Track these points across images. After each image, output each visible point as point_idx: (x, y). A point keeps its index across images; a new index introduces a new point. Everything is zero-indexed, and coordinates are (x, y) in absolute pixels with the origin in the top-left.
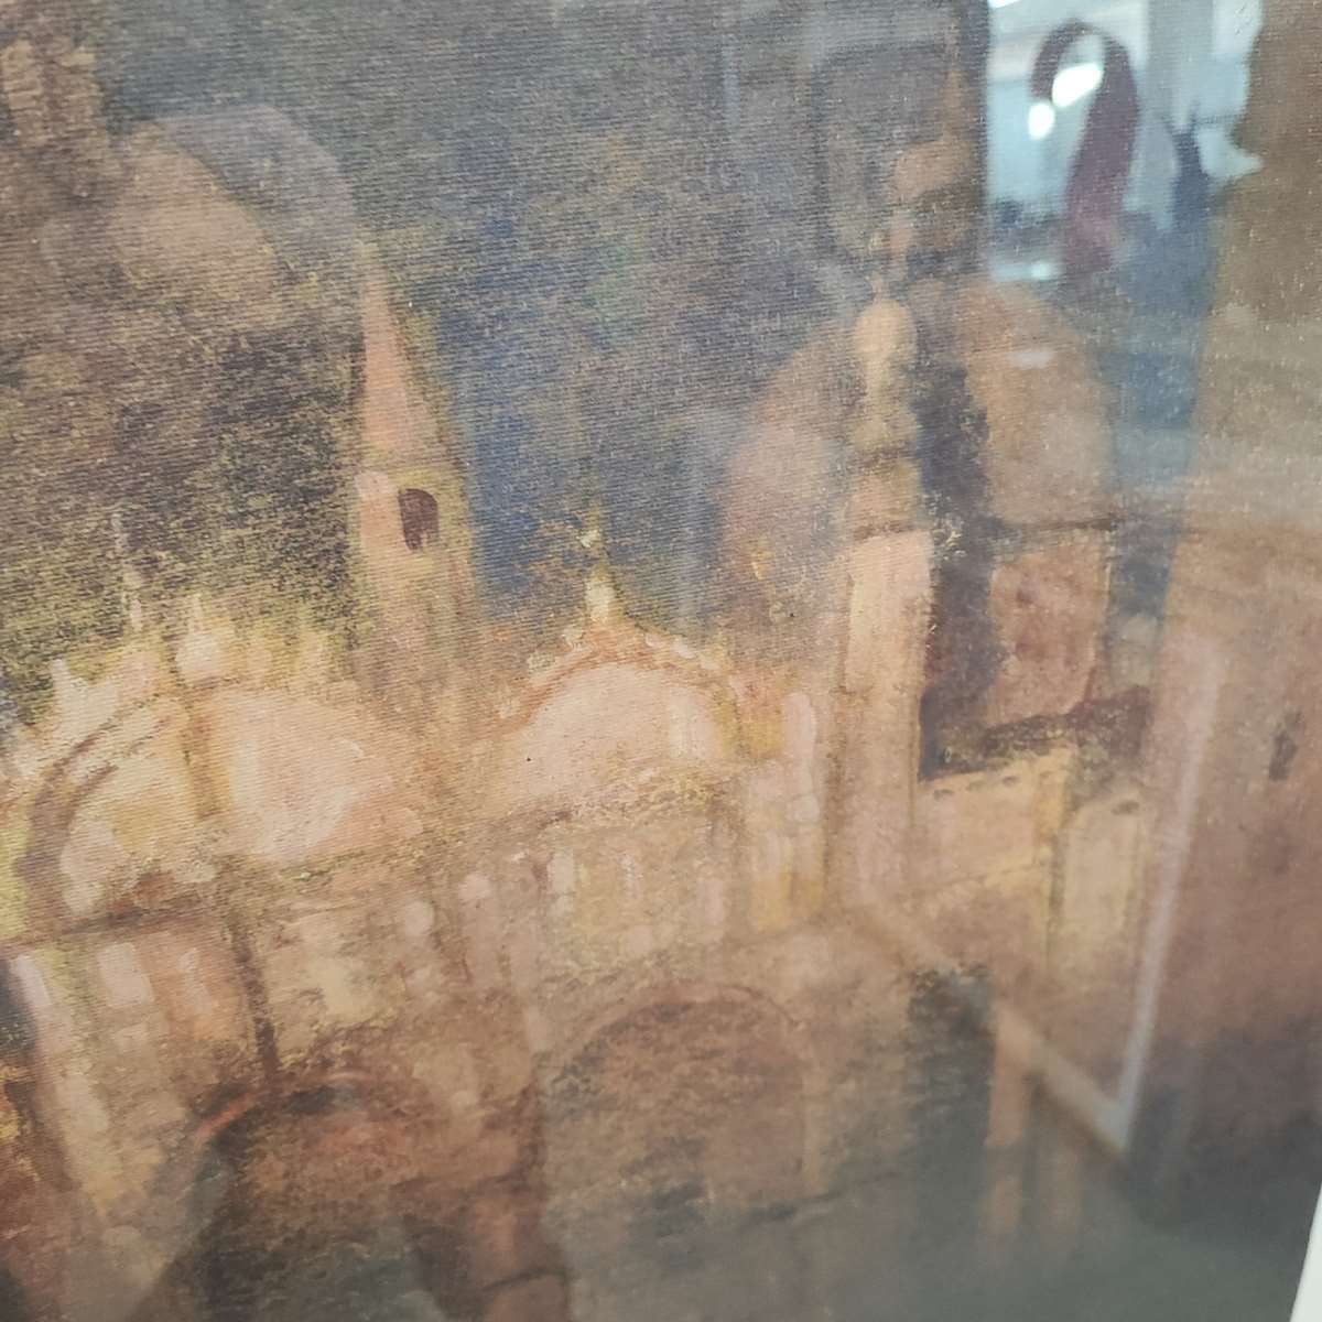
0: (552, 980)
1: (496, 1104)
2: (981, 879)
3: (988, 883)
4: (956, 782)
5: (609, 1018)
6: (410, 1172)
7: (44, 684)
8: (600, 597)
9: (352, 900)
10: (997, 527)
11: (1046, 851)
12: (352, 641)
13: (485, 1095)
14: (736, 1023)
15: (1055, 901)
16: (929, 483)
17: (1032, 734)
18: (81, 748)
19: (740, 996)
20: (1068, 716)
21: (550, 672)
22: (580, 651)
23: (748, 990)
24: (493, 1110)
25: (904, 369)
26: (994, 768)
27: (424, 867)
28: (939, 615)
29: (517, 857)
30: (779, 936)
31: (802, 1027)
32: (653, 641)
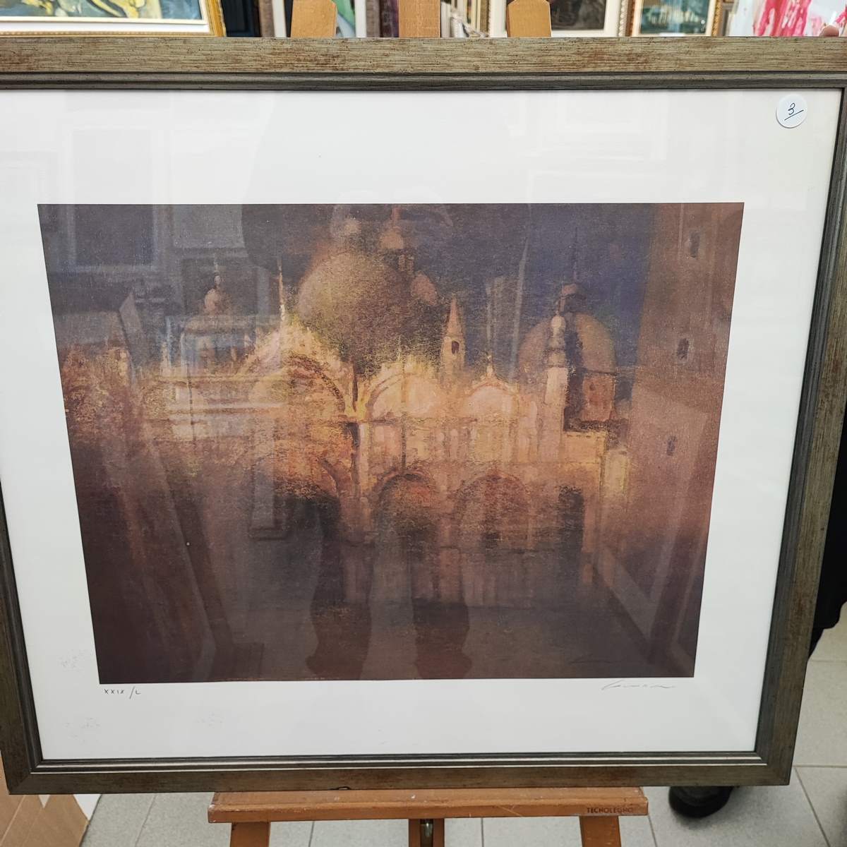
0: (468, 461)
1: (450, 491)
2: (580, 463)
3: (582, 465)
4: (574, 434)
5: (480, 475)
6: (428, 504)
7: (380, 368)
8: (490, 370)
9: (428, 429)
10: (585, 370)
11: (599, 460)
12: (438, 371)
13: (448, 488)
14: (512, 486)
15: (602, 475)
16: (567, 357)
17: (594, 425)
18: (383, 382)
19: (513, 479)
20: (605, 423)
21: (477, 385)
22: (484, 382)
23: (516, 478)
24: (450, 493)
25: (563, 331)
26: (584, 432)
27: (444, 425)
28: (569, 389)
29: (464, 428)
30: (524, 465)
31: (529, 493)
32: (501, 383)
